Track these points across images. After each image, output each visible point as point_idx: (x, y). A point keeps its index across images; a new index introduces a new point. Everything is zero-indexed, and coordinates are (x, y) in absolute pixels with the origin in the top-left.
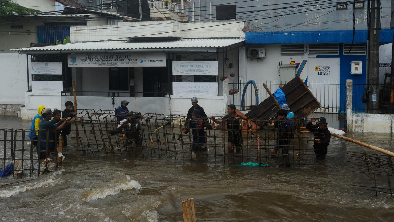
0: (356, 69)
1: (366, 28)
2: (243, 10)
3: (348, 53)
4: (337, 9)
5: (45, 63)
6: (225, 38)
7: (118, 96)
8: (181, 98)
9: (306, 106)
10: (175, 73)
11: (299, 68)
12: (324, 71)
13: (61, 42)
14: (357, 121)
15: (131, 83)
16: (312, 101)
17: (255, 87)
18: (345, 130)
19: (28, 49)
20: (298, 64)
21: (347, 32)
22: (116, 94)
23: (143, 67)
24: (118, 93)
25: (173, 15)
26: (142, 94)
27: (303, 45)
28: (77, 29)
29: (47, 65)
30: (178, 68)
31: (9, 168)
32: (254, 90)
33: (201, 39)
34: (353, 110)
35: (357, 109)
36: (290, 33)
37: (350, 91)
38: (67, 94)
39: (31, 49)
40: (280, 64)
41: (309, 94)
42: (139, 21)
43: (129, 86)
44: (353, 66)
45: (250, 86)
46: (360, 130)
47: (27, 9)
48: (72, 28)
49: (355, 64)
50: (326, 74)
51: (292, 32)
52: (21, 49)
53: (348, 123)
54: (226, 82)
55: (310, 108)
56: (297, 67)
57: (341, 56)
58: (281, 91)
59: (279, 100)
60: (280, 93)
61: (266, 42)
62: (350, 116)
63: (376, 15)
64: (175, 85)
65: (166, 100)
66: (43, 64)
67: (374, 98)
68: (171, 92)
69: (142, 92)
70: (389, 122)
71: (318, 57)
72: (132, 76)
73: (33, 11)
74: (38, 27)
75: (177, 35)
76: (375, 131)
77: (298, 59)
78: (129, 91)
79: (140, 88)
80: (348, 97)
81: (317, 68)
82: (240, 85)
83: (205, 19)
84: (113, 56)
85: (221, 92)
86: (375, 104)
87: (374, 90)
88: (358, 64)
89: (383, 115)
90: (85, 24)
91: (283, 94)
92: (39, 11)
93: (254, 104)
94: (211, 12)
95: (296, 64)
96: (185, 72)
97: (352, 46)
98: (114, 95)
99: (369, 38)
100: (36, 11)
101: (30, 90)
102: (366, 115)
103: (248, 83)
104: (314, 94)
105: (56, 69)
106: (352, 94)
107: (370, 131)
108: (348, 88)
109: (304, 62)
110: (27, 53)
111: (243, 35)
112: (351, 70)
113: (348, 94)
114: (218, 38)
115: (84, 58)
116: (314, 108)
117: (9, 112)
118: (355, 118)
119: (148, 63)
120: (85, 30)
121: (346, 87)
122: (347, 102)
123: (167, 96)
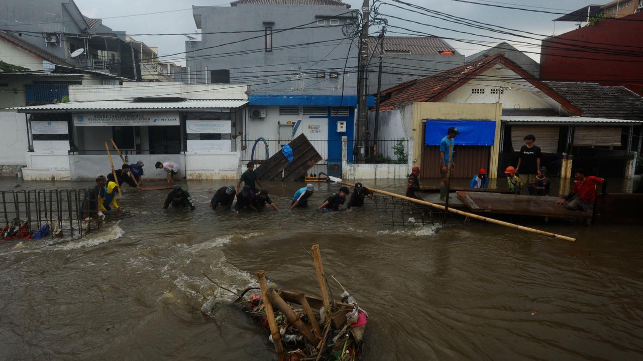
0: (341, 128)
1: (356, 94)
2: (236, 75)
3: (335, 115)
4: (330, 78)
5: (47, 122)
6: (229, 100)
7: (131, 154)
8: (196, 154)
9: (310, 160)
10: (188, 131)
11: (295, 126)
12: (315, 129)
13: (59, 101)
14: (350, 170)
15: (137, 141)
16: (315, 155)
17: (265, 143)
18: (341, 178)
19: (24, 108)
20: (294, 123)
21: (335, 98)
22: (129, 152)
23: (149, 126)
24: (131, 151)
25: (161, 77)
26: (149, 152)
27: (298, 107)
28: (76, 88)
29: (50, 124)
30: (193, 127)
31: (46, 229)
32: (264, 146)
33: (206, 100)
34: (348, 162)
35: (350, 161)
36: (288, 97)
37: (345, 146)
38: (75, 153)
39: (28, 108)
40: (279, 123)
41: (313, 148)
42: (135, 82)
43: (135, 144)
44: (339, 125)
45: (260, 142)
46: (352, 178)
47: (12, 66)
48: (71, 87)
49: (341, 124)
50: (317, 132)
51: (290, 96)
52: (20, 108)
53: (343, 172)
54: (239, 139)
55: (313, 161)
56: (293, 126)
57: (329, 117)
58: (289, 147)
59: (287, 154)
60: (288, 149)
61: (268, 104)
62: (345, 166)
63: (364, 84)
64: (189, 143)
65: (181, 156)
66: (45, 123)
67: (362, 151)
68: (185, 149)
69: (148, 149)
70: (374, 170)
71: (310, 117)
72: (138, 135)
73: (20, 69)
74: (26, 86)
75: (184, 96)
76: (363, 178)
77: (294, 119)
78: (135, 149)
79: (146, 146)
80: (344, 150)
81: (309, 127)
82: (247, 142)
83: (200, 81)
84: (124, 115)
85: (234, 148)
86: (363, 155)
87: (363, 145)
88: (343, 124)
89: (370, 165)
90: (80, 83)
91: (291, 150)
92: (28, 69)
93: (264, 158)
94: (207, 76)
95: (293, 123)
96: (198, 130)
97: (339, 108)
98: (127, 154)
99: (358, 103)
100: (24, 69)
101: (31, 149)
102: (357, 165)
103: (259, 140)
104: (316, 149)
105: (62, 128)
106: (346, 148)
107: (360, 178)
108: (343, 143)
109: (299, 122)
110: (26, 112)
111: (246, 97)
112: (337, 129)
113: (343, 148)
114: (222, 100)
115: (93, 117)
116: (316, 161)
117: (6, 173)
118: (349, 168)
119: (161, 122)
120: (85, 89)
121: (342, 143)
122: (343, 155)
123: (182, 153)
